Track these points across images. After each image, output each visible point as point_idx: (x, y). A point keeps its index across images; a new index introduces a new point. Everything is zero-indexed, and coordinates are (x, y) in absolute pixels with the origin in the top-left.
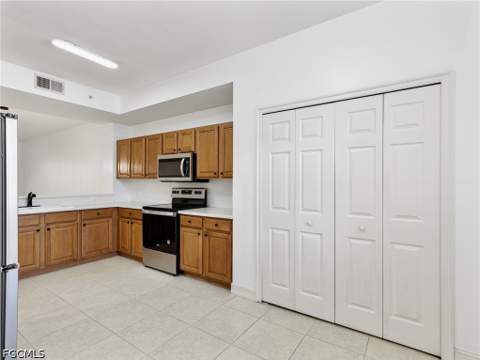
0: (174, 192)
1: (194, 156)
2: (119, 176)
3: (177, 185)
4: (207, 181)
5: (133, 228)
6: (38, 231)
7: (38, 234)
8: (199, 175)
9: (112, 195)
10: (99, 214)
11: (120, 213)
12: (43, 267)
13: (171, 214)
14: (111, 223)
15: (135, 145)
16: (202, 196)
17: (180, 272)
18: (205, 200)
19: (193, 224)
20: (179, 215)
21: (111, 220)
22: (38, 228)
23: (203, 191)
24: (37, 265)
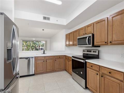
0: (84, 51)
1: (93, 35)
2: (66, 45)
3: (84, 48)
4: (99, 46)
5: (69, 63)
6: (44, 61)
7: (44, 62)
8: (95, 44)
9: (64, 51)
10: (60, 57)
11: (66, 57)
12: (45, 72)
13: (82, 61)
14: (63, 60)
15: (70, 35)
16: (97, 54)
17: (86, 88)
18: (98, 55)
19: (93, 68)
20: (86, 62)
21: (63, 59)
22: (44, 60)
23: (97, 51)
24: (44, 71)
